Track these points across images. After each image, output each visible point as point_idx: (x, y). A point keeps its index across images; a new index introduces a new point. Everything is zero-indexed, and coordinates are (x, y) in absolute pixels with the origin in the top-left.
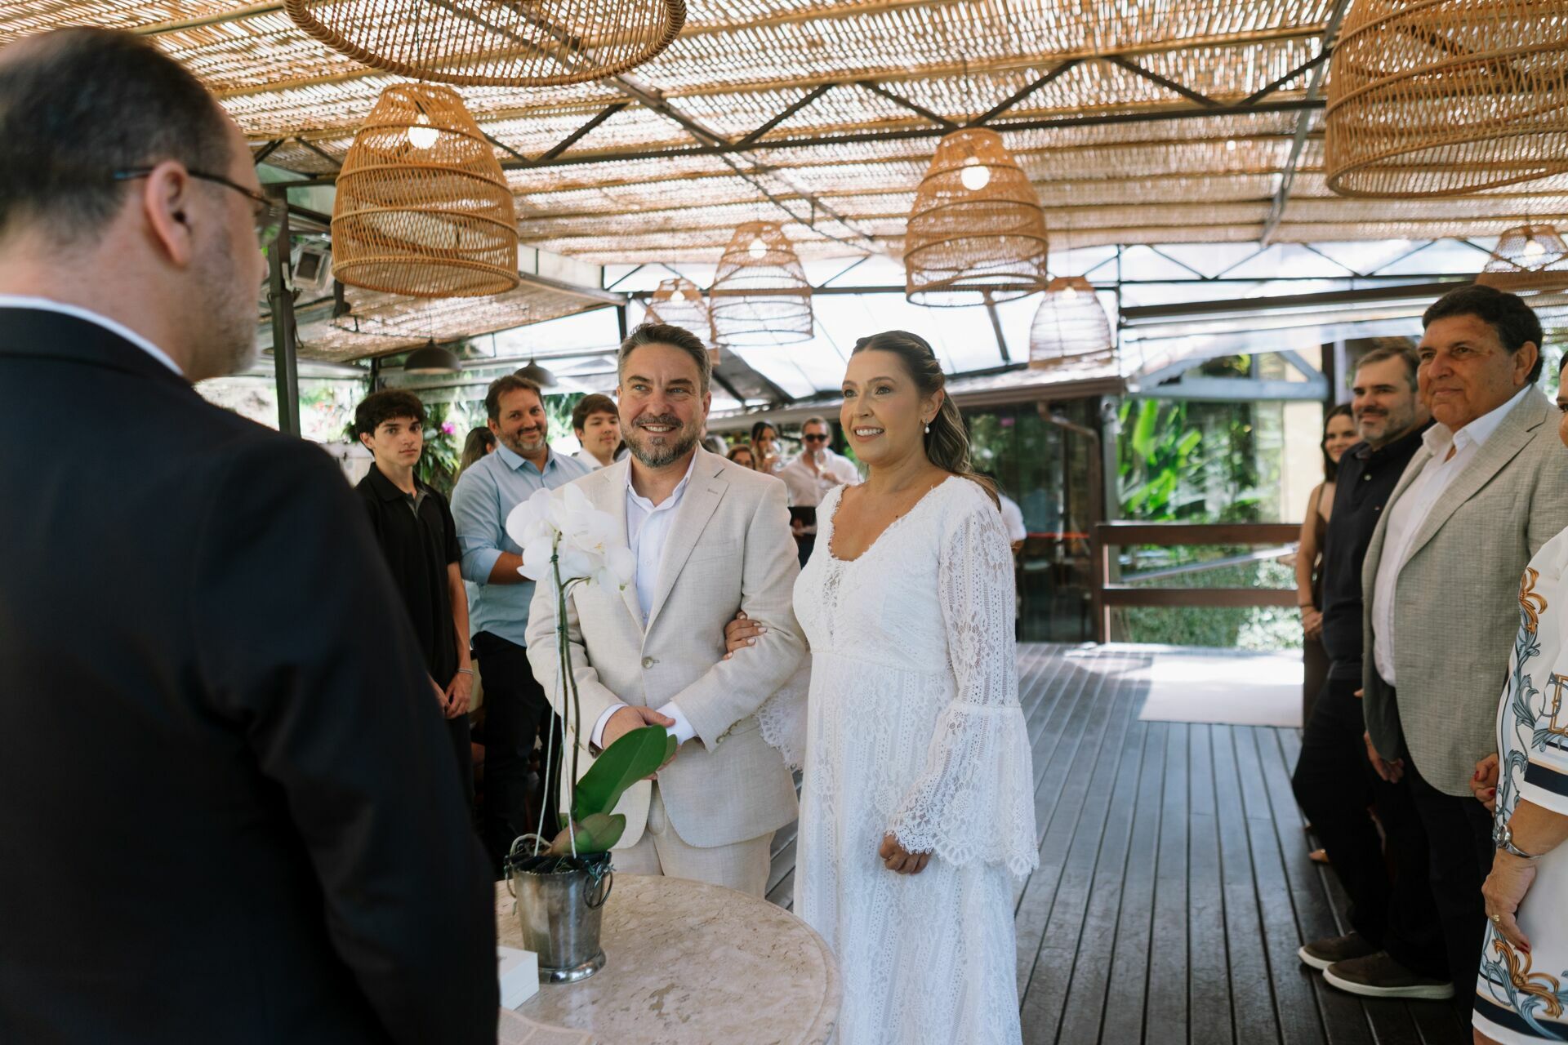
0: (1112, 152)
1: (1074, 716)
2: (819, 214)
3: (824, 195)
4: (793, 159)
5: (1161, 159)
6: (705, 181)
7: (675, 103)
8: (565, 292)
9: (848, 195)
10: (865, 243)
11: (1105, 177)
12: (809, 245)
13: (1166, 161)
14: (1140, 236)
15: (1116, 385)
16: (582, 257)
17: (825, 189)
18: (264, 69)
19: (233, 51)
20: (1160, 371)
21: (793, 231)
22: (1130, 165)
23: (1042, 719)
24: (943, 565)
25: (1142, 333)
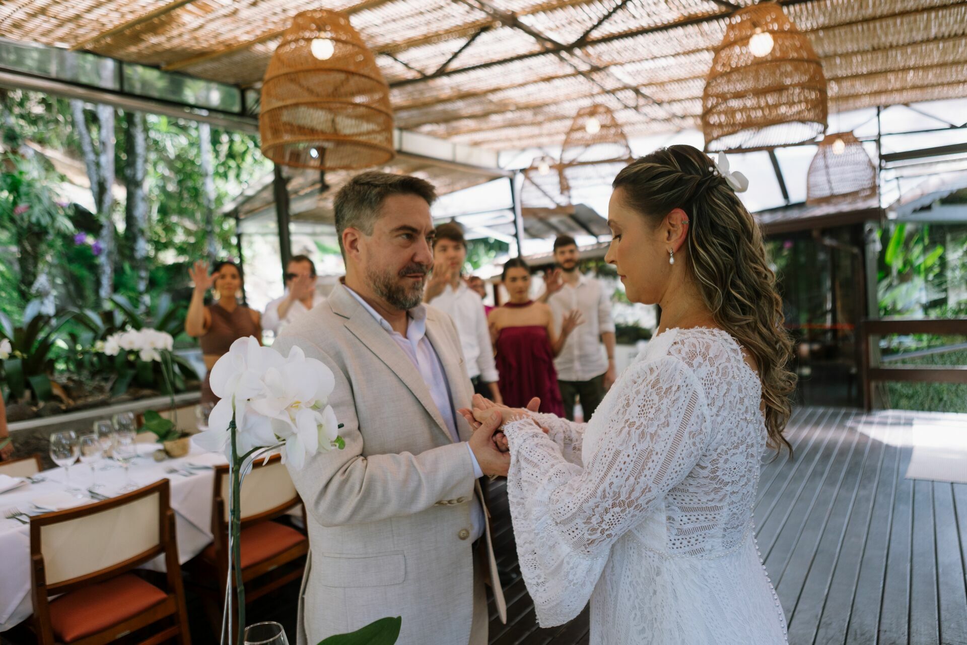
0: (878, 24)
1: (848, 473)
2: (642, 101)
3: (644, 85)
4: (618, 59)
5: (922, 26)
6: (557, 82)
7: (524, 20)
8: (473, 171)
9: (662, 84)
10: (677, 121)
11: (870, 49)
12: (638, 127)
13: (927, 27)
14: (897, 97)
15: (878, 214)
16: (485, 147)
17: (646, 82)
18: (248, 28)
19: (225, 16)
20: (914, 201)
21: (622, 116)
22: (893, 35)
23: (822, 474)
25: (899, 173)
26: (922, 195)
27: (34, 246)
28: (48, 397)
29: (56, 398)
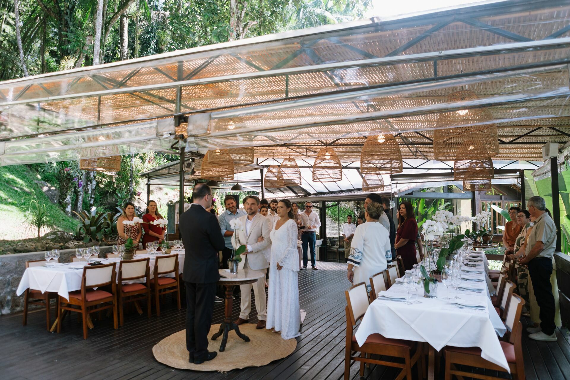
20: (405, 191)
25: (397, 182)
26: (408, 190)
27: (67, 184)
28: (102, 241)
29: (103, 241)
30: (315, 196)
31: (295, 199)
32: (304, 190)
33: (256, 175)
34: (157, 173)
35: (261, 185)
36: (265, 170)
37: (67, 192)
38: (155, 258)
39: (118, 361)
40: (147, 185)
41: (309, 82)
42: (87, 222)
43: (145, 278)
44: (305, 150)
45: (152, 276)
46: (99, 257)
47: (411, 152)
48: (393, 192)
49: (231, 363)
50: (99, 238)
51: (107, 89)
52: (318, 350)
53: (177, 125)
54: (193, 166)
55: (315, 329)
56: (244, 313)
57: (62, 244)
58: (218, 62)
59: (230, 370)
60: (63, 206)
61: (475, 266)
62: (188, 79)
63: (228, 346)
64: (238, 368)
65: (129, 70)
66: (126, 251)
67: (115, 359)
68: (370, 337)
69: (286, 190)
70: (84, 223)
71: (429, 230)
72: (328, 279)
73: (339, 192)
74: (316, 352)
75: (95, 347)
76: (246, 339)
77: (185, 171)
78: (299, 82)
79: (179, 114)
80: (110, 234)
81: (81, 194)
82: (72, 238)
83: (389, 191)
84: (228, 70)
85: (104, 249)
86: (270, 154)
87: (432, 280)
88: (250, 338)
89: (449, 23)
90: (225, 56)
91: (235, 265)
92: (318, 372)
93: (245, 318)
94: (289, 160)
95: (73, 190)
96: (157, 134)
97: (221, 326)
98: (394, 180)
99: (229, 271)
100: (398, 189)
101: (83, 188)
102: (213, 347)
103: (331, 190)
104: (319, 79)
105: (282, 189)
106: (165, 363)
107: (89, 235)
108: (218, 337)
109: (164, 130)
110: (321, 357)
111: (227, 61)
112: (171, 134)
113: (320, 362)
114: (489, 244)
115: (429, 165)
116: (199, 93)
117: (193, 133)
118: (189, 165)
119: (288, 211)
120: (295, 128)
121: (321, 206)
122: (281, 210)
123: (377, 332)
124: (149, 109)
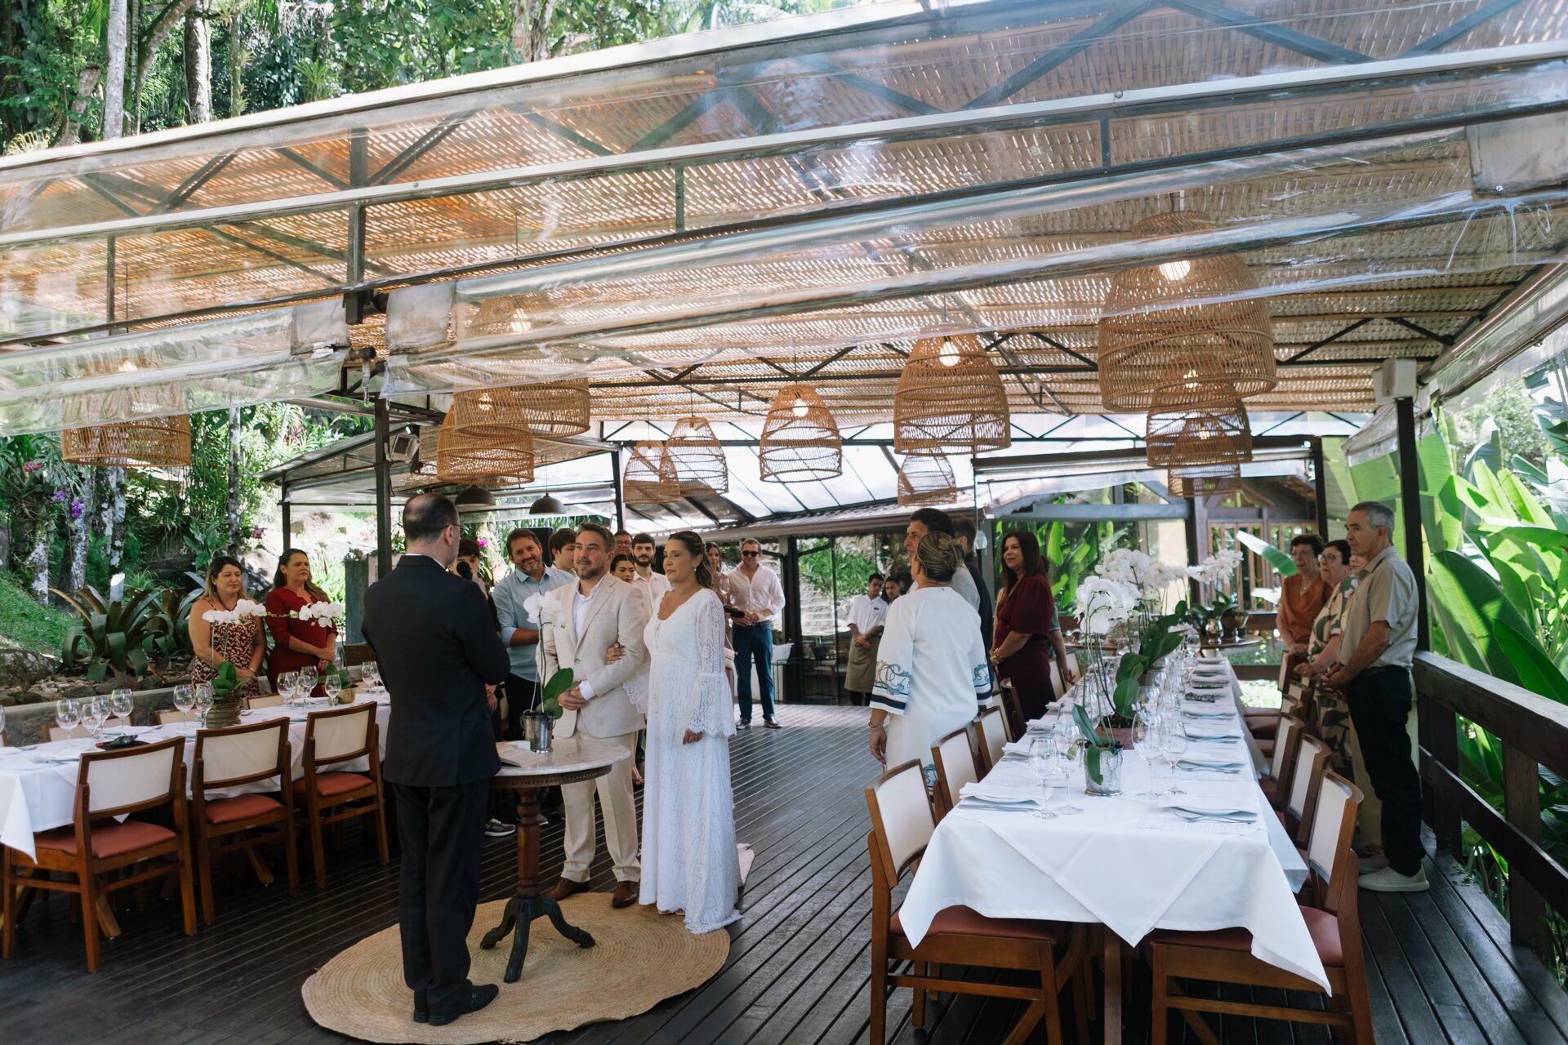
20: (1013, 502)
24: (698, 621)
25: (990, 477)
26: (1021, 498)
28: (145, 673)
29: (150, 674)
30: (768, 524)
31: (711, 533)
32: (735, 509)
33: (599, 469)
34: (307, 471)
35: (614, 496)
36: (626, 455)
37: (34, 533)
38: (305, 717)
39: (193, 1032)
40: (281, 507)
41: (744, 193)
42: (98, 619)
43: (277, 779)
44: (736, 395)
45: (297, 772)
46: (134, 721)
47: (1029, 394)
48: (980, 506)
49: (541, 1013)
50: (135, 667)
51: (133, 214)
52: (792, 959)
53: (356, 319)
54: (416, 447)
55: (780, 898)
56: (576, 863)
57: (18, 689)
58: (474, 131)
59: (538, 1036)
60: (22, 575)
61: (1211, 699)
62: (383, 183)
63: (529, 964)
64: (561, 1027)
65: (199, 157)
66: (216, 702)
67: (185, 1028)
68: (942, 916)
69: (687, 509)
70: (87, 623)
71: (1095, 605)
72: (811, 754)
73: (832, 510)
74: (786, 966)
75: (122, 993)
76: (584, 941)
77: (393, 462)
78: (713, 193)
79: (360, 285)
80: (171, 652)
81: (80, 540)
82: (51, 668)
83: (969, 504)
84: (503, 155)
85: (151, 697)
86: (638, 410)
87: (1107, 745)
88: (595, 935)
89: (1141, 13)
90: (491, 112)
91: (543, 726)
92: (793, 1024)
93: (578, 879)
94: (692, 422)
95: (53, 527)
96: (292, 348)
97: (508, 906)
98: (981, 473)
99: (525, 745)
100: (995, 497)
101: (85, 521)
102: (484, 969)
103: (811, 507)
104: (772, 184)
105: (674, 506)
106: (340, 1031)
107: (105, 657)
108: (500, 939)
109: (315, 335)
110: (801, 980)
111: (500, 128)
112: (335, 348)
113: (796, 994)
114: (1238, 639)
115: (1075, 428)
116: (421, 229)
117: (404, 342)
118: (403, 445)
119: (696, 565)
120: (706, 320)
121: (785, 552)
122: (676, 562)
123: (959, 903)
124: (274, 281)
